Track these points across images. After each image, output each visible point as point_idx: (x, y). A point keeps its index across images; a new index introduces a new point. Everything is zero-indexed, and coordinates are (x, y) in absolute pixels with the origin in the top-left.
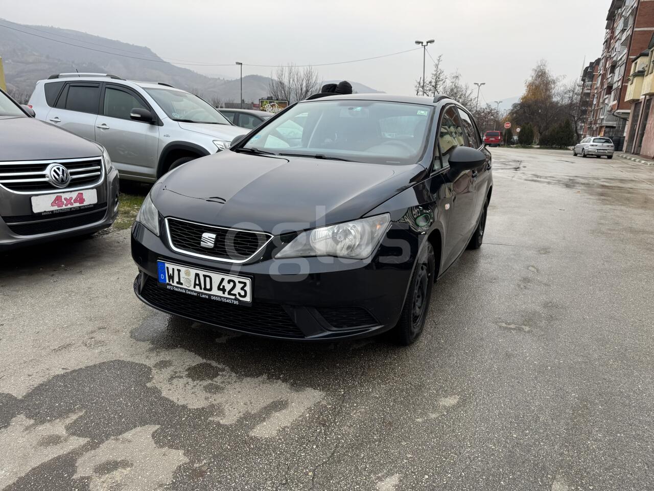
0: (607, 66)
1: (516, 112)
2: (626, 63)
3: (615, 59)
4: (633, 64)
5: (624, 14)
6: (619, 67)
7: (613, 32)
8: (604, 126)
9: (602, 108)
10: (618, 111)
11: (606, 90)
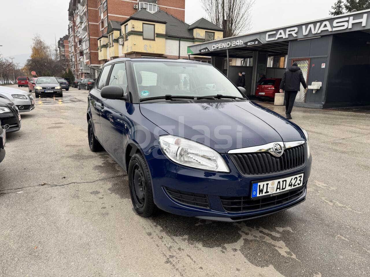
0: (76, 41)
1: (30, 65)
2: (89, 40)
3: (80, 37)
4: (99, 41)
5: (79, 14)
6: (85, 42)
7: (74, 22)
8: (83, 73)
9: (79, 63)
10: (91, 65)
11: (79, 54)
